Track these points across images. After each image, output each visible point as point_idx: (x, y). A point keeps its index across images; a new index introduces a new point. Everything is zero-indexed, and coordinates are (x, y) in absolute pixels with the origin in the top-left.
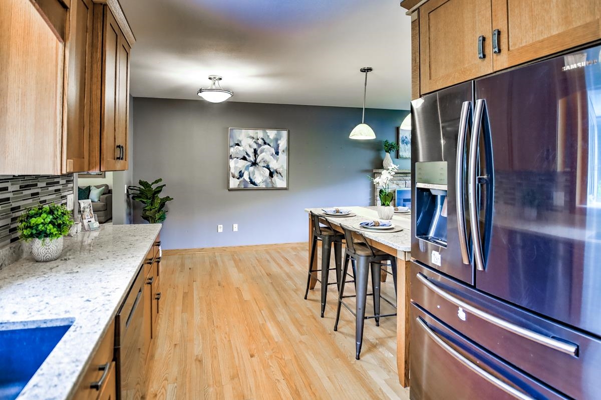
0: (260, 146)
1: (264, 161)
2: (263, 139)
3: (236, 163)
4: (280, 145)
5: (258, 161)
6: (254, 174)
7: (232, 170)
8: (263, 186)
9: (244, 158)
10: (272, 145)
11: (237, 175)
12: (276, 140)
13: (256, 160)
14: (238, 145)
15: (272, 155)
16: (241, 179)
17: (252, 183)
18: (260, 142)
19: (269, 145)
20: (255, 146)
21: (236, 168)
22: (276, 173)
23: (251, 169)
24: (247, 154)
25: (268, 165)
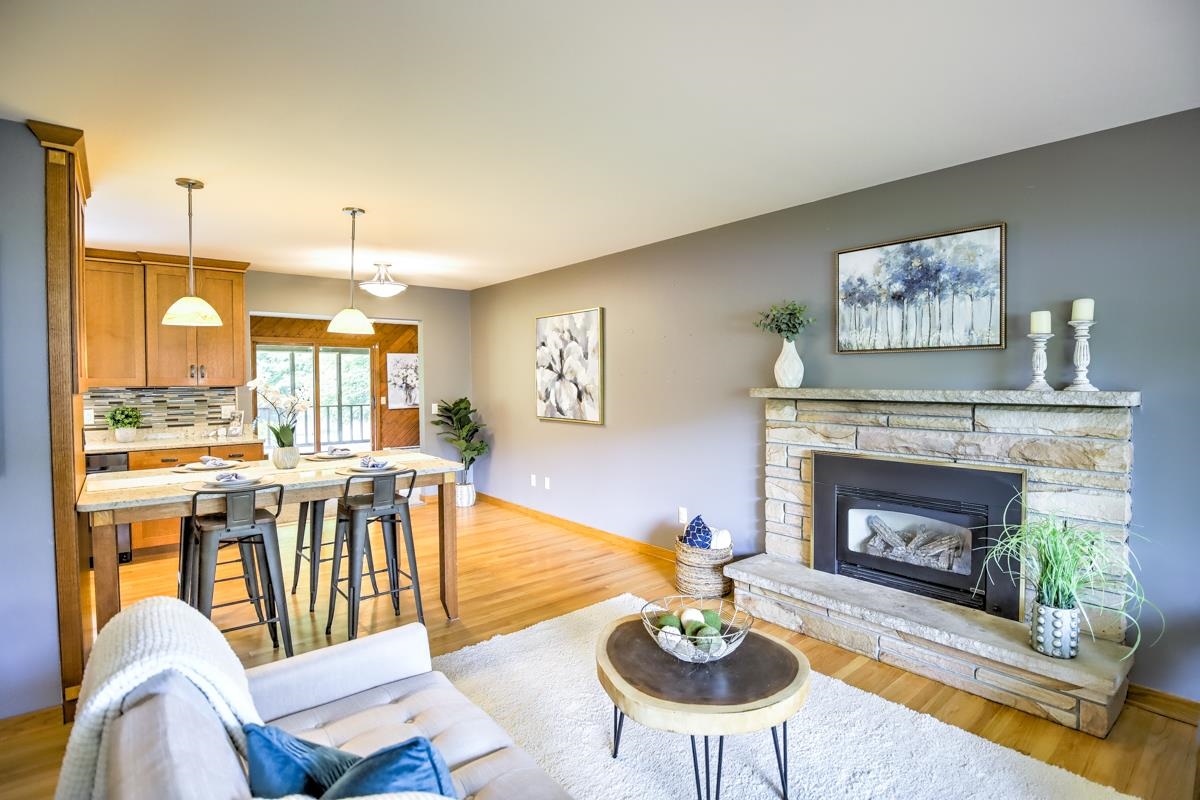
0: (566, 343)
1: (571, 372)
2: (569, 331)
3: (542, 375)
4: (590, 340)
5: (564, 371)
6: (560, 395)
7: (539, 388)
8: (569, 415)
9: (550, 368)
10: (579, 341)
11: (543, 396)
12: (585, 329)
13: (562, 370)
14: (543, 344)
15: (580, 360)
16: (548, 403)
17: (560, 410)
18: (566, 336)
19: (576, 341)
20: (561, 346)
21: (542, 382)
22: (585, 394)
23: (558, 384)
24: (553, 360)
25: (575, 379)
